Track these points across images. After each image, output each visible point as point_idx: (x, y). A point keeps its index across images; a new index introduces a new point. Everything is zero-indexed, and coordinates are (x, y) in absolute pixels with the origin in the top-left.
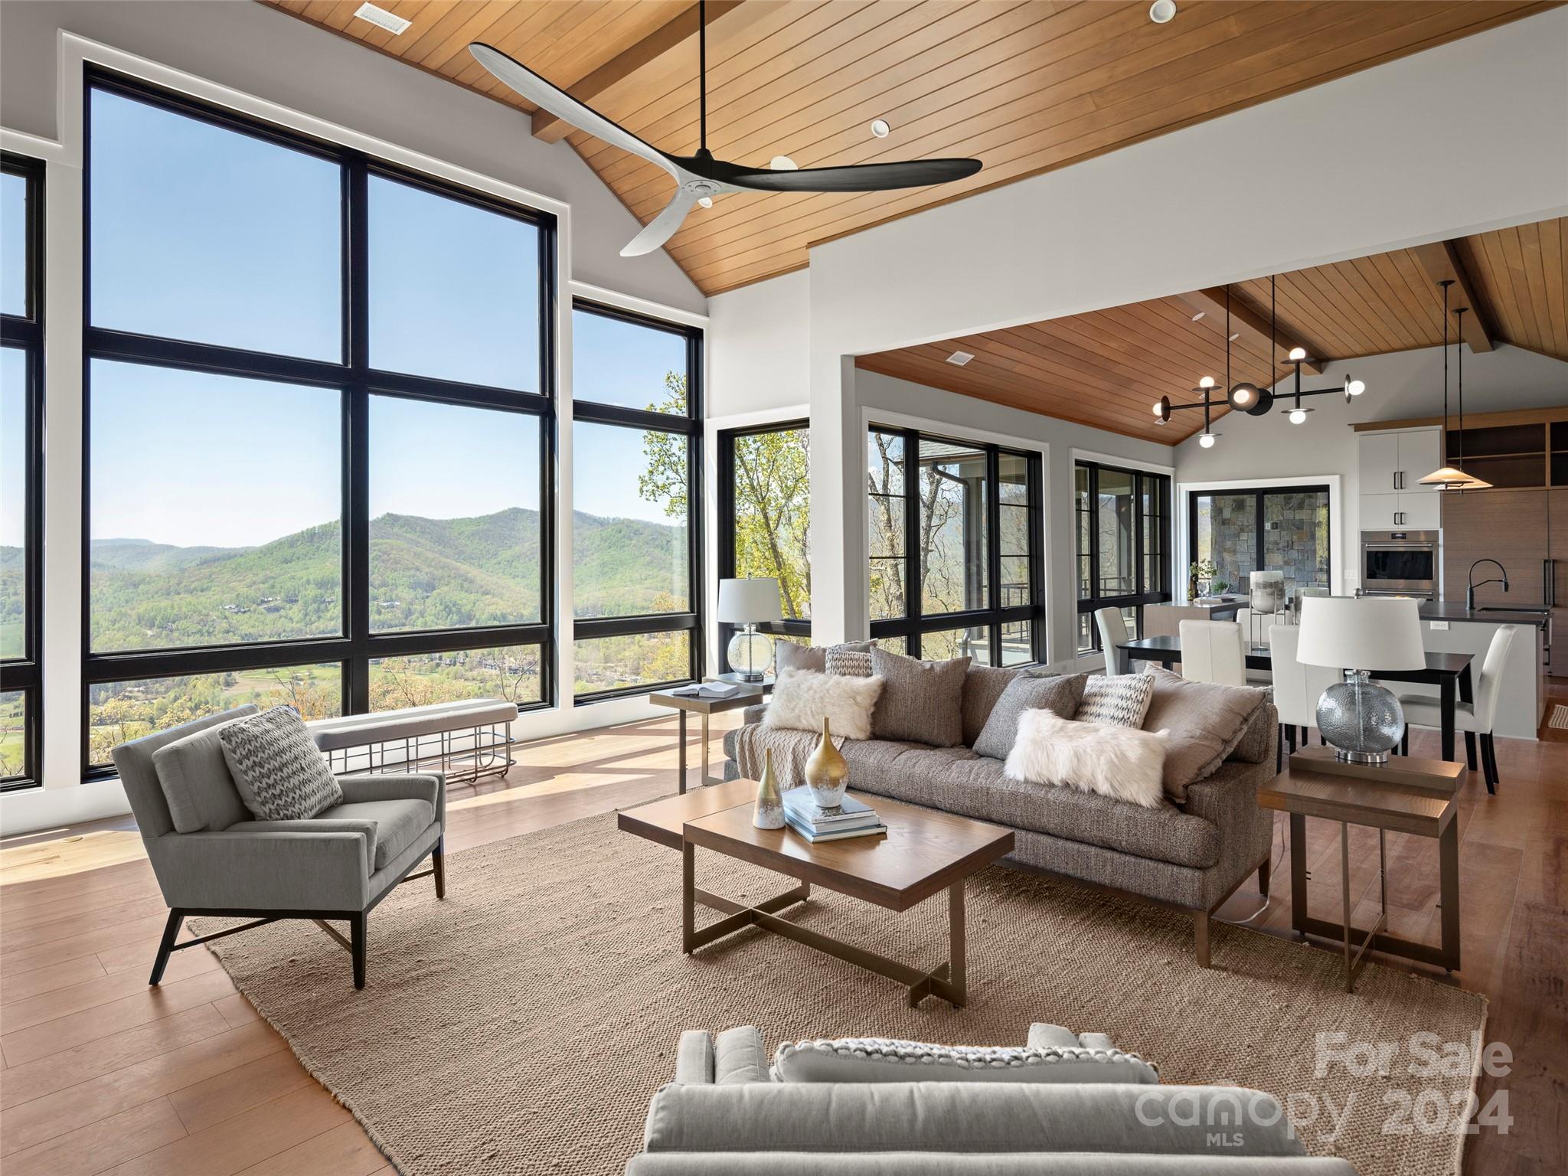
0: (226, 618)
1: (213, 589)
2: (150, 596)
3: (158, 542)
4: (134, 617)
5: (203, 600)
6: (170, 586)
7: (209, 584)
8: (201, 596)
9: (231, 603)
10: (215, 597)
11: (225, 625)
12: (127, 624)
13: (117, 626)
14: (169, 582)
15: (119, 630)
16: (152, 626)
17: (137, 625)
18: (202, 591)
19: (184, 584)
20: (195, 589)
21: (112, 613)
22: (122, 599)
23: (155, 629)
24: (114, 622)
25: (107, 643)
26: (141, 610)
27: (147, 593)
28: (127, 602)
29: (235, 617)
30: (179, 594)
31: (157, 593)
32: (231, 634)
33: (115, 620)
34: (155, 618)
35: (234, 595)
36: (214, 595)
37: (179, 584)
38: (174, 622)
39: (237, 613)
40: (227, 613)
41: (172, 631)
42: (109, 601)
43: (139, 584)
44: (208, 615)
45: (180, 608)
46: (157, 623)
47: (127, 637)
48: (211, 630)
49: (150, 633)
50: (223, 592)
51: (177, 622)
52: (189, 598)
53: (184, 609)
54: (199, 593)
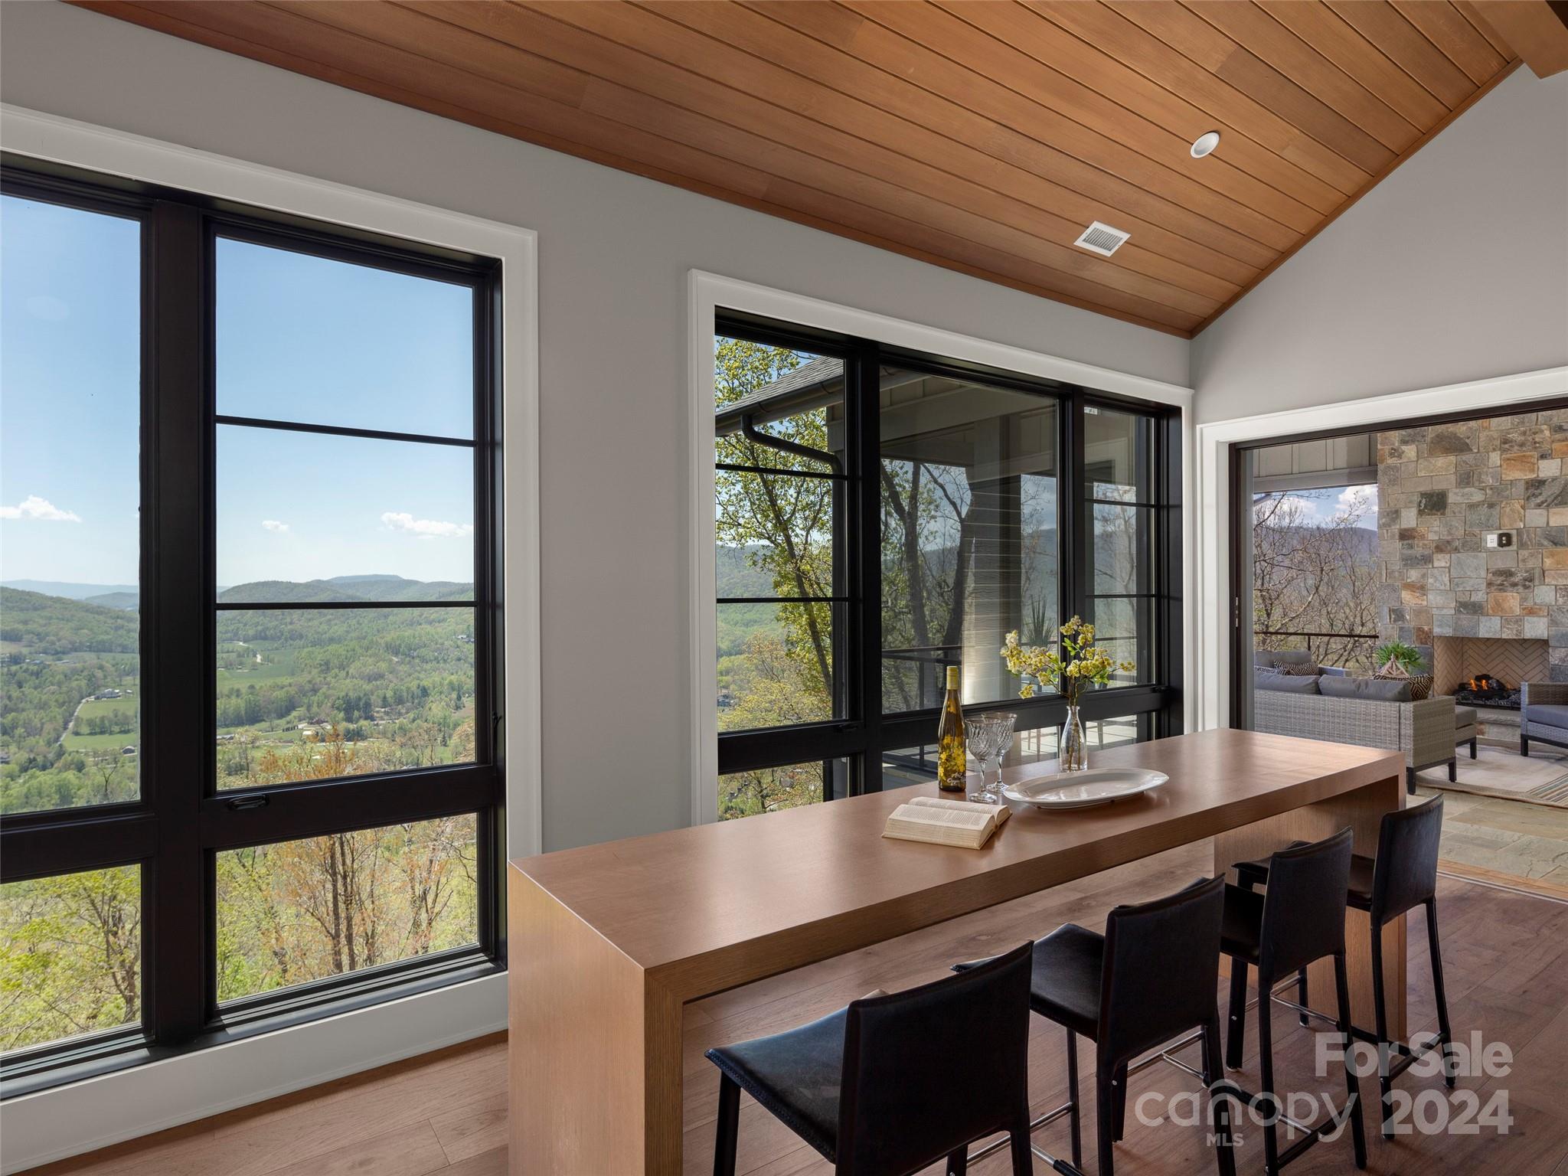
0: (458, 647)
1: (448, 620)
2: (397, 626)
3: (405, 578)
4: (383, 645)
5: (439, 630)
6: (414, 618)
7: (446, 616)
8: (438, 627)
9: (462, 633)
10: (450, 628)
11: (457, 653)
12: (377, 651)
13: (370, 652)
14: (412, 614)
15: (370, 657)
16: (396, 654)
17: (385, 651)
18: (439, 622)
19: (424, 616)
20: (433, 621)
21: (366, 641)
22: (375, 629)
23: (400, 656)
24: (367, 649)
25: (360, 668)
26: (388, 638)
27: (395, 623)
28: (378, 631)
29: (467, 646)
30: (420, 624)
31: (403, 623)
32: (462, 661)
33: (368, 647)
34: (400, 646)
35: (465, 627)
36: (449, 626)
37: (420, 616)
38: (415, 650)
39: (467, 642)
40: (459, 643)
41: (413, 658)
42: (364, 631)
43: (389, 616)
44: (443, 644)
45: (420, 637)
46: (401, 650)
47: (377, 663)
48: (446, 658)
49: (396, 660)
50: (457, 624)
51: (418, 651)
52: (428, 628)
53: (424, 639)
54: (437, 624)
